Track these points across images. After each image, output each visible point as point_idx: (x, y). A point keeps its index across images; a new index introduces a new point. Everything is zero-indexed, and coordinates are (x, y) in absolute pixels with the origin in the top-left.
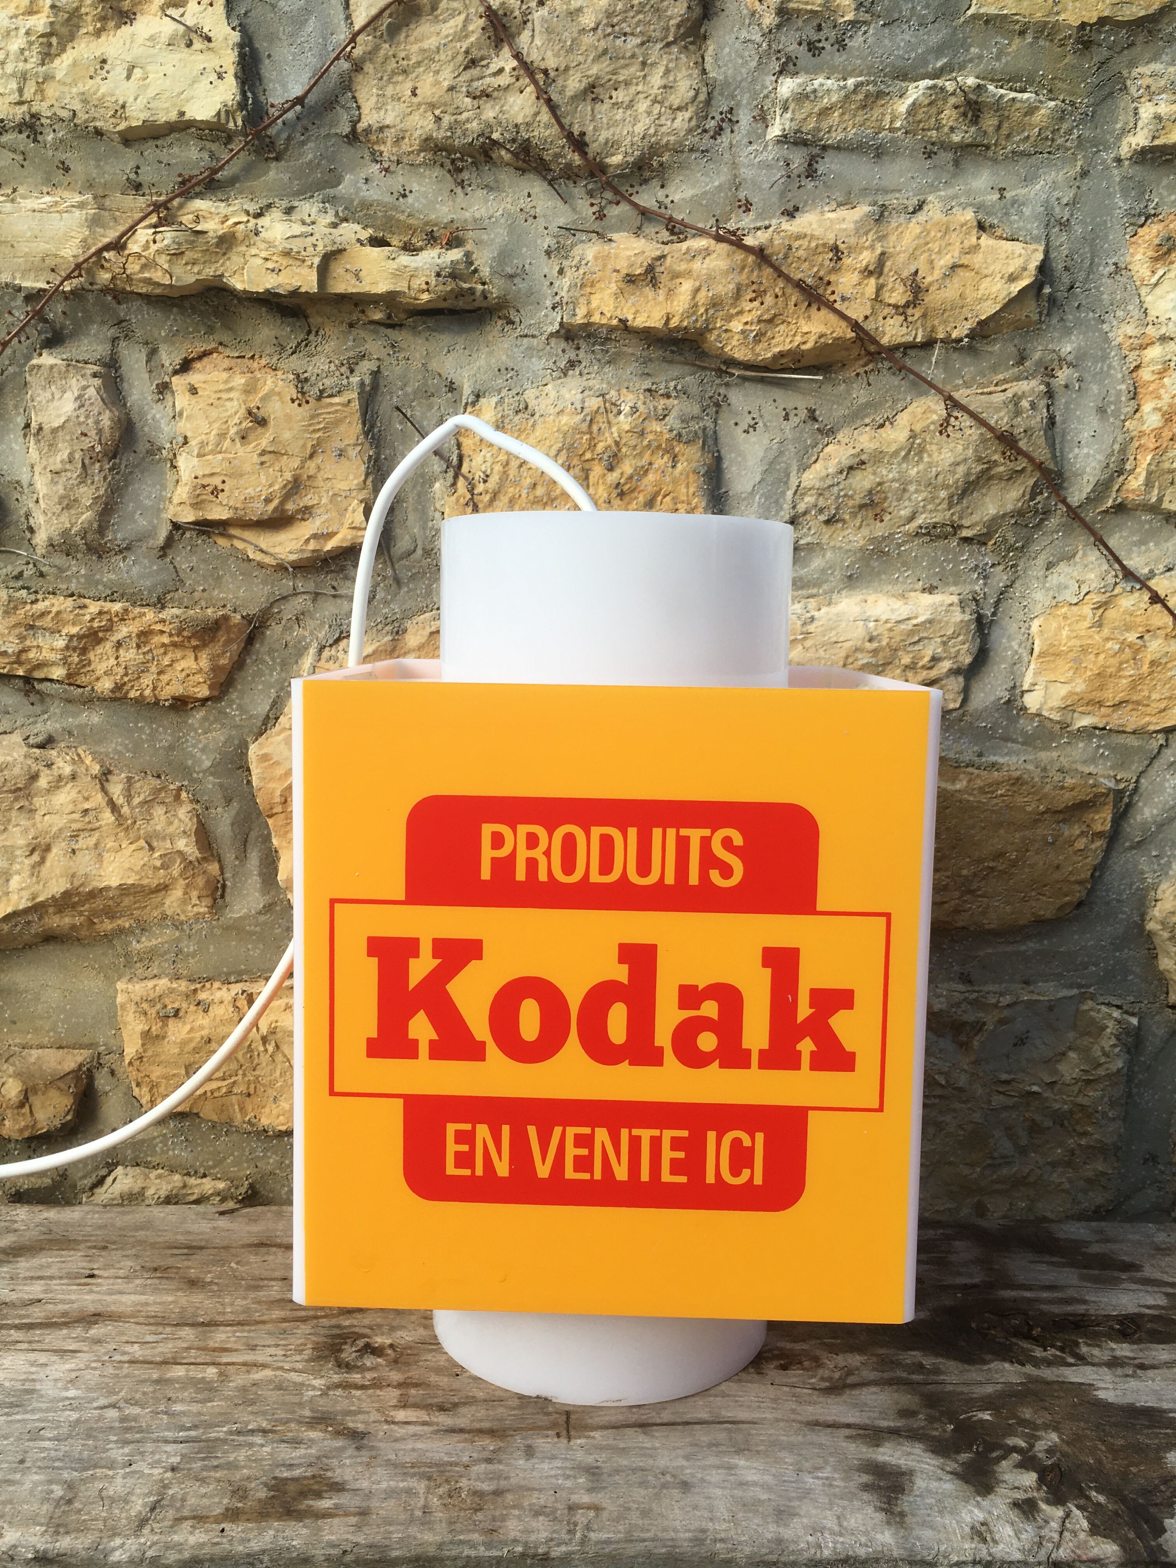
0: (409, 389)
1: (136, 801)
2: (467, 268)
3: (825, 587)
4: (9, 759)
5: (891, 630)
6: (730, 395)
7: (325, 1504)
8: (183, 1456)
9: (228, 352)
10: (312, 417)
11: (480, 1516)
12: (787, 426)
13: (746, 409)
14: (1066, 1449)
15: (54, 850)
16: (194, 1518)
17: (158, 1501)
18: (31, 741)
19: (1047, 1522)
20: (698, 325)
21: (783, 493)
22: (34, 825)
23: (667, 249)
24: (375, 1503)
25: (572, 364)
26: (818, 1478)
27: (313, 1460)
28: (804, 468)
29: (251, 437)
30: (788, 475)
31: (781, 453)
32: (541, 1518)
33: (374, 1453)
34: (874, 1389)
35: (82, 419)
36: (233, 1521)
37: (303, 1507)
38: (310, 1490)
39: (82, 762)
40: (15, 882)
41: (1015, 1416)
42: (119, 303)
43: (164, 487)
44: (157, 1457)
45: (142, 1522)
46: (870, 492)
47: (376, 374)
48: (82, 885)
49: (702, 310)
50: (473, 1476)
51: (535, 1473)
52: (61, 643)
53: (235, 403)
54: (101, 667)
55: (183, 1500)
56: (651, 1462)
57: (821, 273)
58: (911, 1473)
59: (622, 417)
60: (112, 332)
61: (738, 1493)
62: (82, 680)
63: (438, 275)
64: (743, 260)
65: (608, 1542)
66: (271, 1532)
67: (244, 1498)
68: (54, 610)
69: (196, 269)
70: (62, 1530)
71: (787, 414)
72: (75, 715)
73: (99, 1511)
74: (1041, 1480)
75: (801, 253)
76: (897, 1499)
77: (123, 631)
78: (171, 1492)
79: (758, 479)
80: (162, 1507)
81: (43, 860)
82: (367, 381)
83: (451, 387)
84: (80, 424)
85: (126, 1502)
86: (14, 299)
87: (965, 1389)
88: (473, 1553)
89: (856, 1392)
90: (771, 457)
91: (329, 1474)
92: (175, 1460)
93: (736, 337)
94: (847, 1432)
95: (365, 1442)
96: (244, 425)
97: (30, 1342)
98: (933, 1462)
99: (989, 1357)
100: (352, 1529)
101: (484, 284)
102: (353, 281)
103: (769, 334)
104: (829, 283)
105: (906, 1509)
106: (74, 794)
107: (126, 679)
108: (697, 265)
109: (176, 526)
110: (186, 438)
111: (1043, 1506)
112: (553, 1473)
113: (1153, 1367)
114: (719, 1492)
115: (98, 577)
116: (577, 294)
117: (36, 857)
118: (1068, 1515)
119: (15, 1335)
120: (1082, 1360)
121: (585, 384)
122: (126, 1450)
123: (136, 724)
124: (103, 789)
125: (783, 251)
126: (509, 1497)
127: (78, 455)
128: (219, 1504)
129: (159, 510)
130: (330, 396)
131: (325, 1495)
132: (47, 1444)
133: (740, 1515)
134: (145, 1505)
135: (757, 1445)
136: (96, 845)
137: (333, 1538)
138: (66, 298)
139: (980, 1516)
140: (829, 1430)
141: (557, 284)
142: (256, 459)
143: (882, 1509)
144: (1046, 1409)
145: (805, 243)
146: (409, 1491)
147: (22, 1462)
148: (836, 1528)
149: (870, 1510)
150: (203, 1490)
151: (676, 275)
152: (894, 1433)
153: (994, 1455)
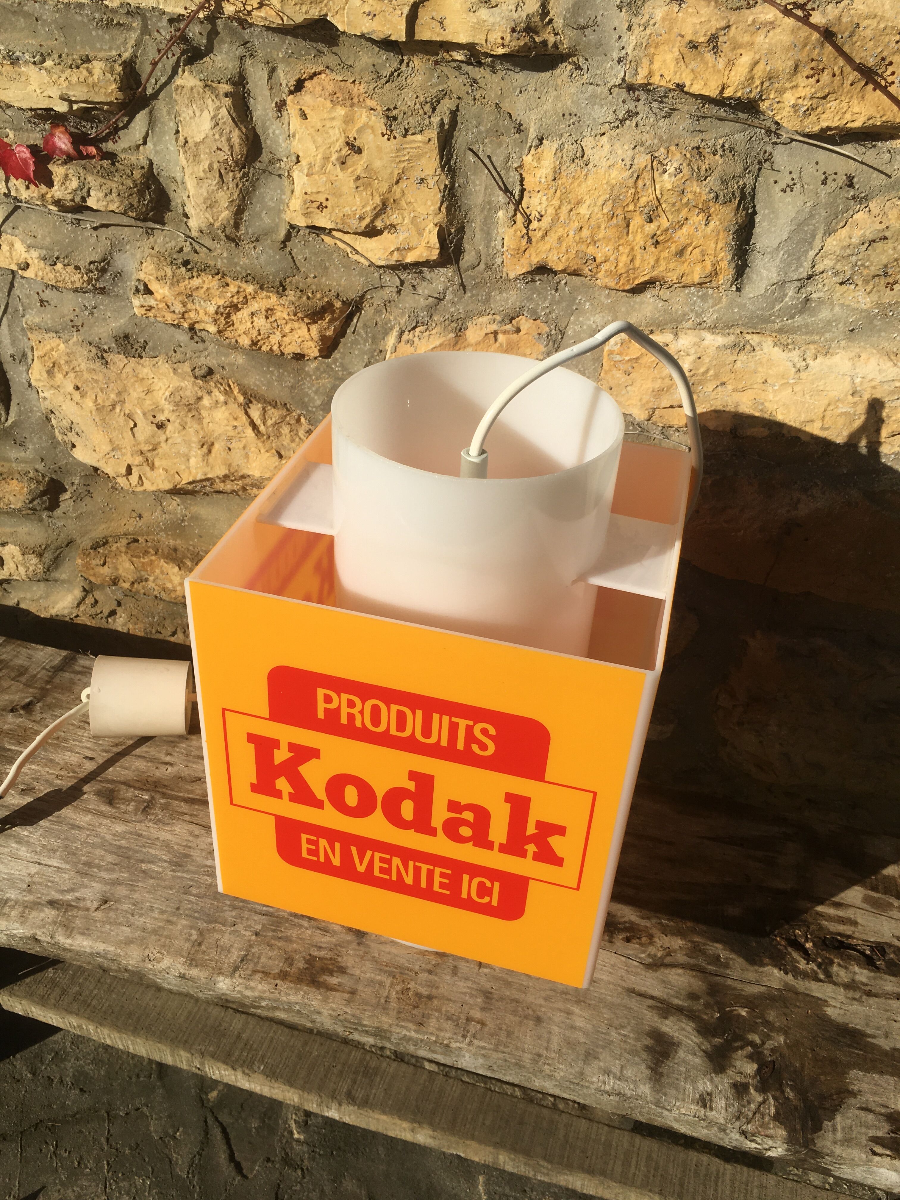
0: (482, 128)
1: (270, 422)
2: (542, 20)
3: (827, 335)
4: (182, 384)
5: (874, 388)
6: (775, 154)
7: (334, 980)
8: (263, 925)
9: (333, 75)
10: (398, 150)
11: (415, 1012)
12: (823, 191)
13: (789, 169)
14: (786, 1051)
15: (217, 446)
16: (263, 972)
17: (246, 956)
18: (198, 372)
19: (749, 1103)
20: (752, 96)
21: (807, 252)
22: (202, 428)
23: (733, 17)
24: (360, 987)
25: (631, 115)
26: (619, 1034)
27: (333, 946)
28: (829, 232)
29: (349, 162)
30: (813, 237)
31: (812, 216)
32: (449, 1022)
33: (367, 950)
34: (680, 971)
35: (217, 137)
36: (283, 980)
37: (321, 980)
38: (328, 969)
39: (232, 392)
40: (193, 461)
41: (762, 1016)
42: (244, 28)
43: (283, 192)
44: (249, 923)
45: (236, 969)
46: (886, 266)
47: (454, 114)
48: (236, 471)
49: (758, 82)
50: (419, 981)
51: (454, 988)
52: (212, 309)
53: (337, 131)
54: (241, 328)
55: (259, 958)
56: (523, 996)
57: (885, 54)
58: (678, 1045)
59: (666, 175)
60: (240, 51)
61: (568, 1033)
62: (228, 334)
63: (513, 30)
64: (807, 38)
65: (483, 1048)
66: (302, 993)
67: (291, 965)
68: (205, 286)
69: (304, 8)
70: (194, 963)
71: (826, 178)
72: (227, 355)
73: (213, 954)
74: (758, 1072)
75: (869, 33)
76: (663, 1062)
77: (254, 306)
78: (253, 950)
79: (785, 237)
80: (247, 960)
81: (210, 451)
82: (447, 121)
83: (519, 128)
84: (215, 140)
85: (229, 951)
86: (160, 20)
87: (739, 986)
88: (408, 1034)
89: (667, 971)
90: (801, 218)
91: (339, 959)
92: (259, 927)
93: (788, 109)
94: (650, 1002)
95: (364, 940)
96: (343, 152)
97: (191, 815)
98: (695, 1040)
99: (767, 961)
100: (345, 1002)
101: (556, 34)
102: (438, 29)
103: (819, 109)
104: (891, 63)
105: (665, 1071)
106: (227, 414)
107: (259, 338)
108: (760, 38)
109: (292, 227)
110: (298, 156)
111: (752, 1091)
112: (465, 990)
113: (876, 996)
114: (556, 1029)
115: (236, 260)
116: (641, 54)
117: (205, 449)
118: (764, 1102)
119: (184, 807)
120: (829, 978)
121: (638, 138)
122: (234, 913)
123: (268, 368)
124: (246, 413)
125: (850, 29)
126: (436, 1002)
127: (216, 166)
128: (277, 965)
129: (280, 212)
130: (413, 134)
131: (335, 974)
132: (192, 898)
133: (564, 1050)
134: (238, 957)
135: (591, 1000)
136: (244, 448)
137: (334, 1006)
138: (202, 22)
139: (709, 1087)
140: (639, 998)
141: (624, 39)
142: (352, 185)
143: (651, 1068)
144: (785, 1014)
145: (873, 23)
146: (381, 983)
147: (178, 909)
148: (618, 1074)
149: (643, 1067)
150: (270, 954)
151: (736, 46)
152: (680, 1010)
153: (736, 1045)
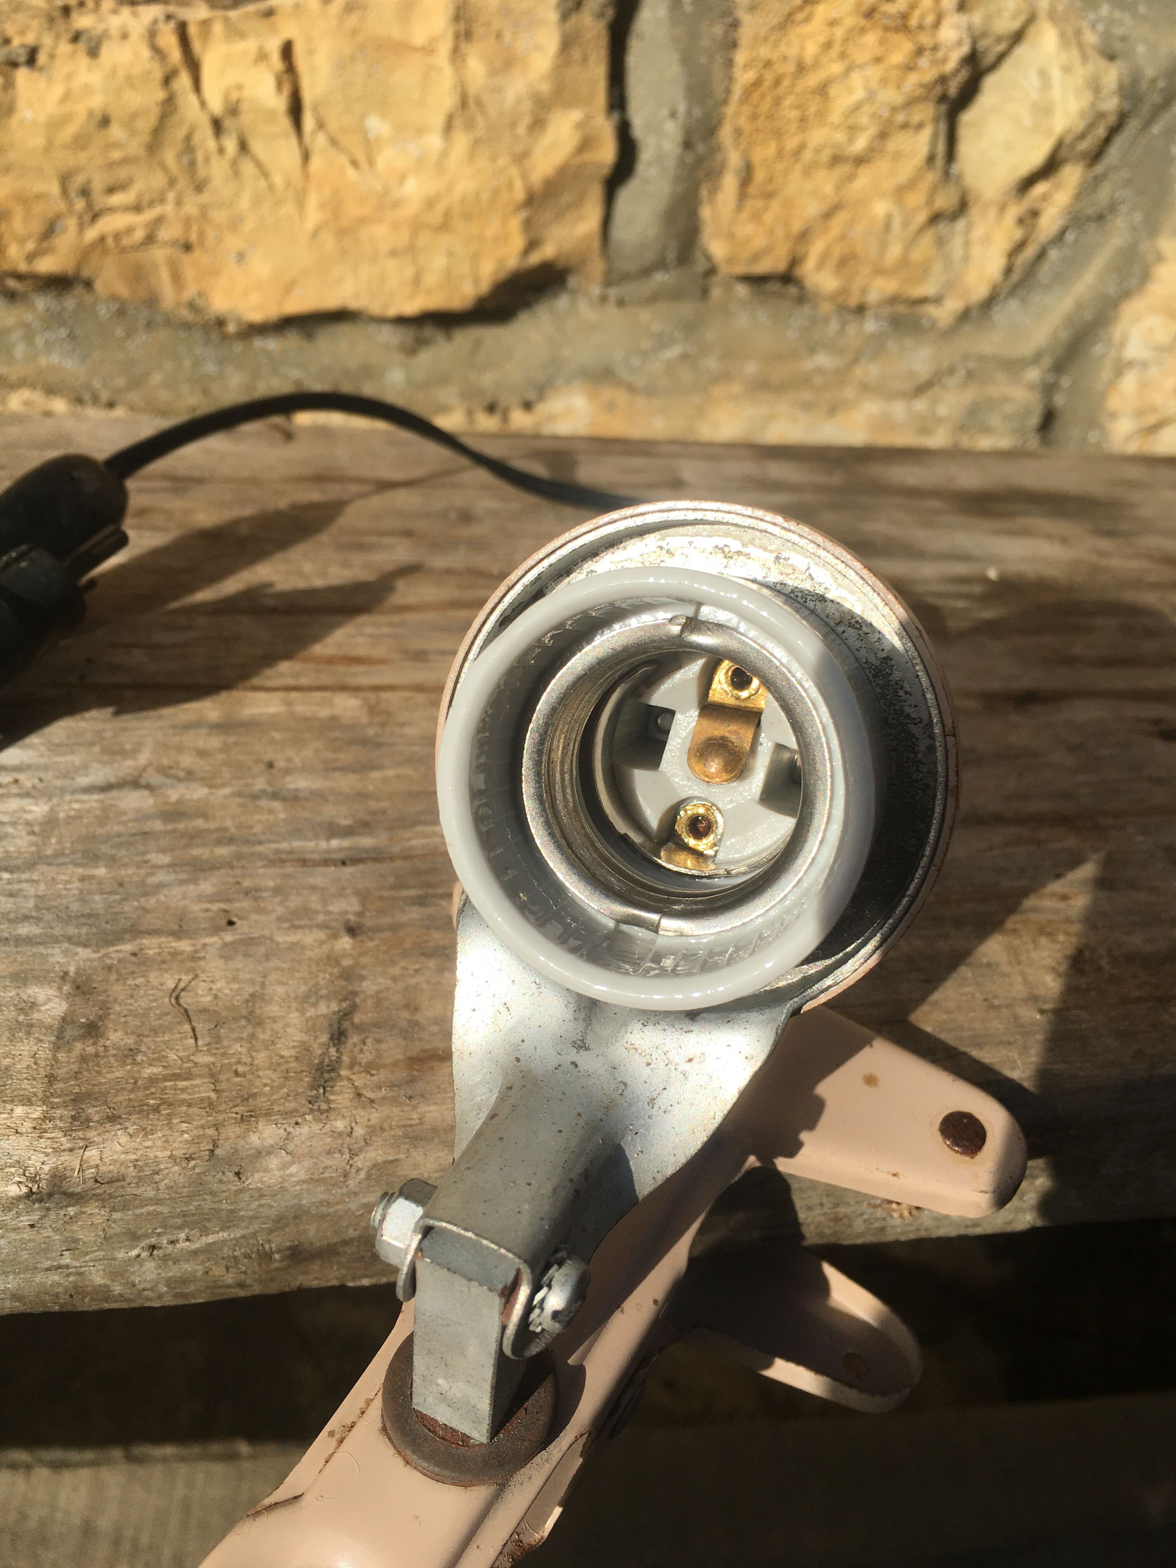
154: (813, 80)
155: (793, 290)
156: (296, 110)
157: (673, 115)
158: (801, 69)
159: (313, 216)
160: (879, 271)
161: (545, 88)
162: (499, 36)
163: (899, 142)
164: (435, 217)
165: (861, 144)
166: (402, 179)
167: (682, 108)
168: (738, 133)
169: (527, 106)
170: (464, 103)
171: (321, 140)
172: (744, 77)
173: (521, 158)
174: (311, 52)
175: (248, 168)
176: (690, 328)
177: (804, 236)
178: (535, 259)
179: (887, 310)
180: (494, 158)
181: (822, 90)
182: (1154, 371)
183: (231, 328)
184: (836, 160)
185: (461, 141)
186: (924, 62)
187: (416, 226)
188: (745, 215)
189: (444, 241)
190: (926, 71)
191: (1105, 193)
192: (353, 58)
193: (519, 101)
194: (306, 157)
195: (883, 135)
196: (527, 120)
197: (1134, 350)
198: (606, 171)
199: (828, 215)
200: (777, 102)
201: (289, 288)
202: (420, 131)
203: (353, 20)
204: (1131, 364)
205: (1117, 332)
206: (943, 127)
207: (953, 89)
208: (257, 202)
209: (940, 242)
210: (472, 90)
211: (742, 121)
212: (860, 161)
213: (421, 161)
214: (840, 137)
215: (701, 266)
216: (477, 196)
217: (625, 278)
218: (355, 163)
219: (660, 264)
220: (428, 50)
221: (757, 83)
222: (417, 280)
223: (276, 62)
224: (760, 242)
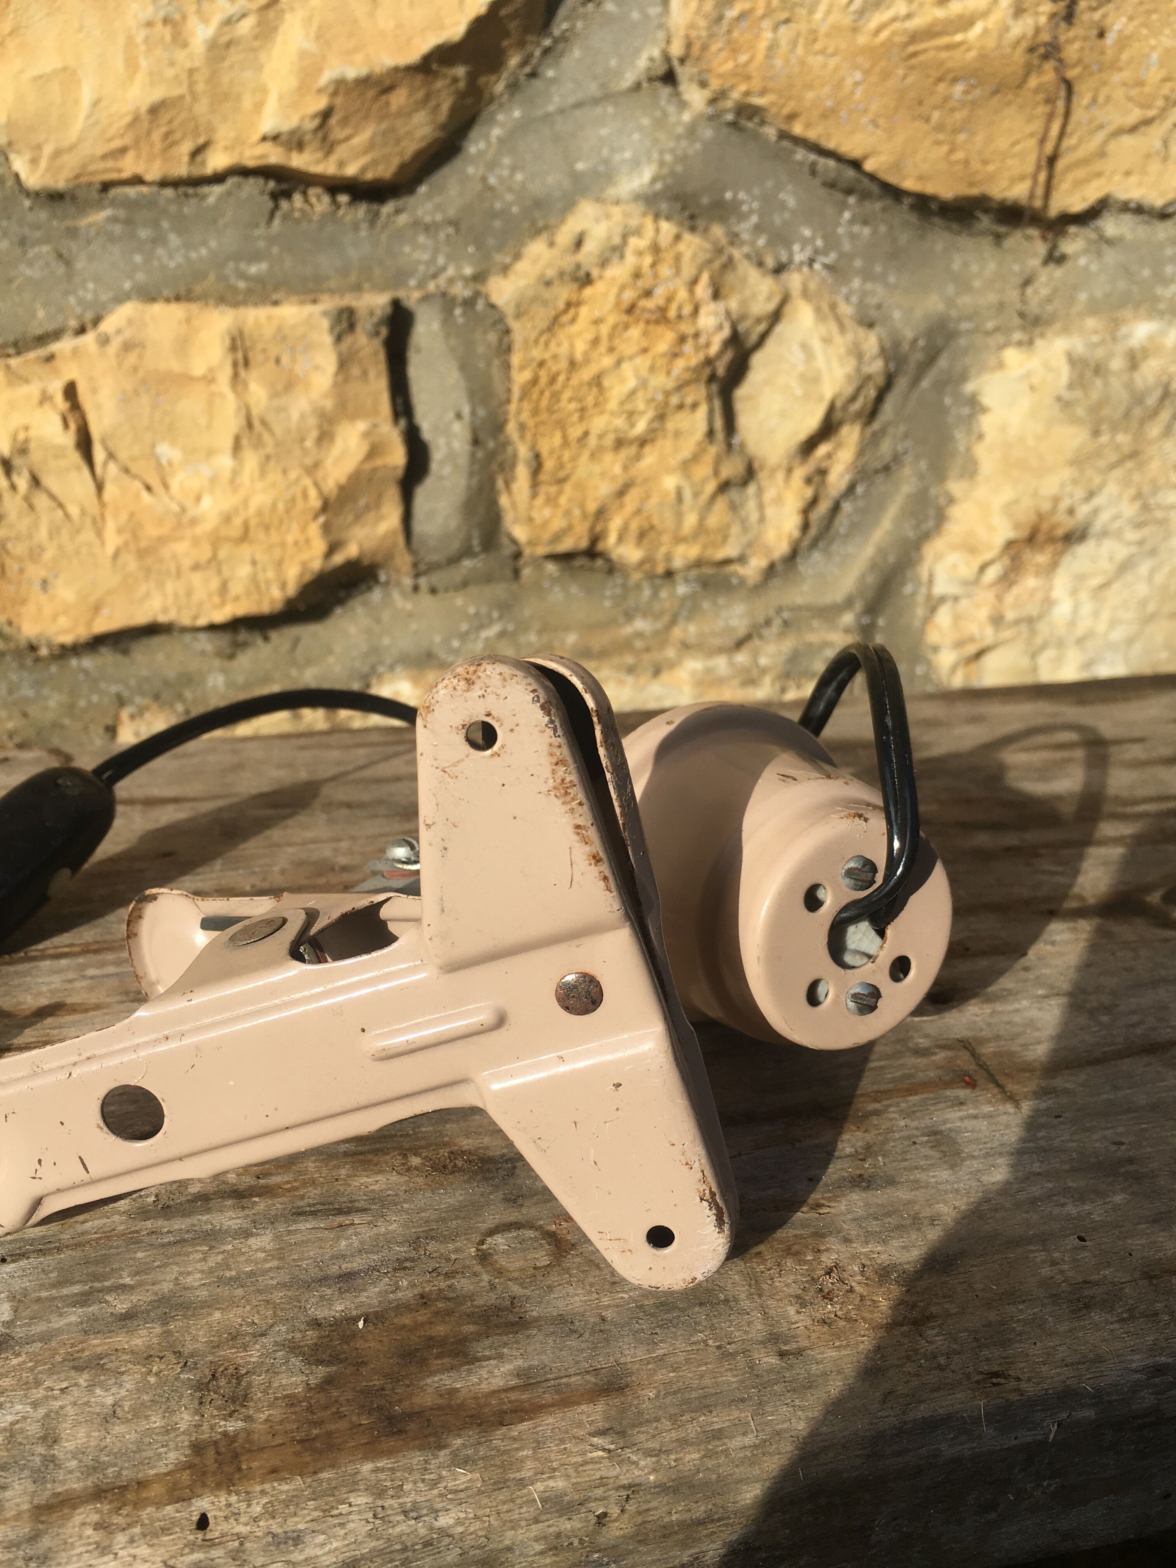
154: (586, 374)
155: (599, 562)
156: (85, 444)
157: (459, 416)
158: (573, 365)
159: (112, 540)
160: (679, 540)
161: (329, 404)
162: (278, 361)
163: (677, 422)
164: (236, 530)
165: (641, 426)
166: (198, 499)
167: (466, 410)
168: (522, 427)
169: (312, 422)
170: (250, 425)
171: (113, 469)
172: (521, 378)
173: (313, 469)
174: (94, 391)
175: (41, 501)
176: (505, 608)
177: (601, 513)
178: (338, 559)
179: (693, 573)
180: (285, 472)
181: (597, 381)
182: (964, 603)
183: (44, 652)
184: (620, 443)
185: (251, 460)
186: (688, 348)
187: (216, 540)
188: (540, 500)
189: (246, 551)
190: (691, 357)
191: (886, 447)
192: (136, 392)
193: (303, 417)
194: (100, 487)
195: (661, 417)
196: (314, 434)
197: (940, 588)
198: (400, 473)
199: (621, 493)
200: (556, 397)
201: (96, 609)
202: (210, 453)
203: (132, 358)
204: (942, 600)
205: (923, 571)
206: (717, 404)
207: (721, 370)
208: (55, 532)
209: (734, 507)
210: (255, 412)
211: (525, 416)
212: (643, 442)
213: (214, 480)
214: (620, 422)
215: (508, 550)
216: (274, 505)
217: (433, 567)
218: (149, 488)
219: (467, 552)
220: (209, 379)
221: (535, 381)
222: (224, 588)
223: (61, 403)
224: (558, 524)
